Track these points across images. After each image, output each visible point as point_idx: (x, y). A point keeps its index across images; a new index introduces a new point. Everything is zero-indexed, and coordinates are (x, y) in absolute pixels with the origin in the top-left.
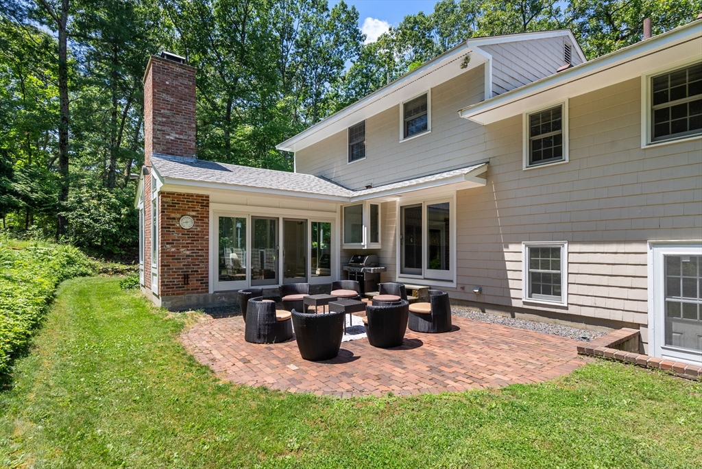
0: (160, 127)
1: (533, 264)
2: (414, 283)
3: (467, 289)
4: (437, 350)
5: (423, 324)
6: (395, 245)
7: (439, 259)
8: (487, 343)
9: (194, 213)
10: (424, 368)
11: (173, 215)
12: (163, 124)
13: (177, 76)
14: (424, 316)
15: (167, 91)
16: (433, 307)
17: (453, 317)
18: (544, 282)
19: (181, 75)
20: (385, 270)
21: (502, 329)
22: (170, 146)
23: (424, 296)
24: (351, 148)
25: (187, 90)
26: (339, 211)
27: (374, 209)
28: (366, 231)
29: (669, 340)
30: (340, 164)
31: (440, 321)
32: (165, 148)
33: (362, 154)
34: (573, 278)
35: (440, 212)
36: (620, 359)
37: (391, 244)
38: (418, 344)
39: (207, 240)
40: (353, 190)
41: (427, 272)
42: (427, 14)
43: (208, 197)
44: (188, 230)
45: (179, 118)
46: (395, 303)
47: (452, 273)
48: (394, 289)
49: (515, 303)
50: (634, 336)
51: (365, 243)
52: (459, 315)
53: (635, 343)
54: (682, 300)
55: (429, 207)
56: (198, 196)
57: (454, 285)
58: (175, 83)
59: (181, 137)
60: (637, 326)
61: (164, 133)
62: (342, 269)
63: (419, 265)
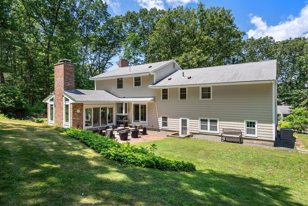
0: (66, 82)
1: (163, 120)
2: (138, 124)
3: (150, 126)
4: (144, 138)
5: (141, 134)
6: (132, 114)
7: (144, 119)
8: (153, 136)
9: (80, 108)
10: (143, 140)
11: (75, 109)
12: (66, 81)
13: (70, 67)
14: (141, 132)
15: (67, 72)
16: (143, 130)
17: (147, 132)
18: (165, 124)
19: (71, 66)
20: (129, 121)
21: (156, 134)
22: (68, 87)
23: (140, 128)
24: (118, 85)
25: (72, 71)
26: (115, 104)
27: (126, 104)
28: (124, 111)
29: (182, 134)
30: (114, 88)
31: (144, 133)
32: (67, 88)
33: (122, 87)
34: (169, 123)
35: (143, 107)
36: (174, 137)
37: (131, 114)
38: (141, 137)
39: (83, 115)
40: (119, 97)
41: (140, 122)
42: (136, 12)
43: (83, 103)
44: (79, 113)
45: (70, 79)
46: (134, 130)
47: (147, 122)
48: (134, 126)
49: (160, 128)
50: (177, 133)
51: (124, 114)
52: (148, 132)
53: (178, 134)
54: (184, 127)
55: (141, 105)
56: (81, 103)
57: (147, 125)
58: (69, 69)
59: (71, 84)
60: (178, 131)
61: (67, 84)
62: (116, 121)
63: (138, 120)
